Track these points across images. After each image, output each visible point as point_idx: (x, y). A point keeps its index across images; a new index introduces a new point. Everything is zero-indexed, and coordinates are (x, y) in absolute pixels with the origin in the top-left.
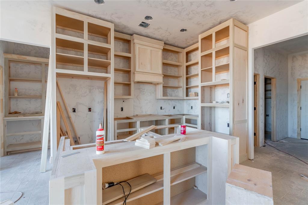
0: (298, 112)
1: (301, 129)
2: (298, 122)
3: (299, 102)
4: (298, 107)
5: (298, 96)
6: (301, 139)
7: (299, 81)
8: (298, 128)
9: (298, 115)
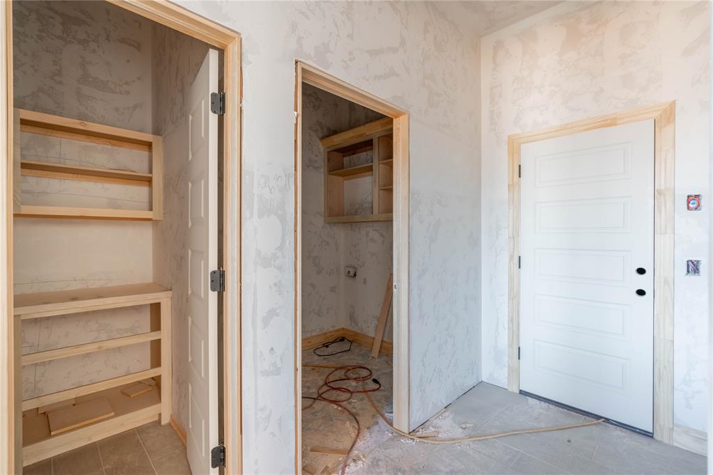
0: (511, 279)
1: (519, 348)
2: (512, 320)
3: (515, 237)
4: (511, 258)
5: (511, 211)
6: (521, 392)
7: (514, 147)
8: (510, 346)
9: (511, 289)
